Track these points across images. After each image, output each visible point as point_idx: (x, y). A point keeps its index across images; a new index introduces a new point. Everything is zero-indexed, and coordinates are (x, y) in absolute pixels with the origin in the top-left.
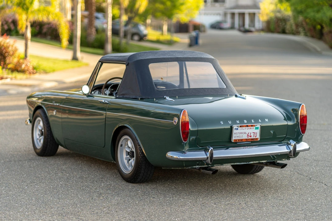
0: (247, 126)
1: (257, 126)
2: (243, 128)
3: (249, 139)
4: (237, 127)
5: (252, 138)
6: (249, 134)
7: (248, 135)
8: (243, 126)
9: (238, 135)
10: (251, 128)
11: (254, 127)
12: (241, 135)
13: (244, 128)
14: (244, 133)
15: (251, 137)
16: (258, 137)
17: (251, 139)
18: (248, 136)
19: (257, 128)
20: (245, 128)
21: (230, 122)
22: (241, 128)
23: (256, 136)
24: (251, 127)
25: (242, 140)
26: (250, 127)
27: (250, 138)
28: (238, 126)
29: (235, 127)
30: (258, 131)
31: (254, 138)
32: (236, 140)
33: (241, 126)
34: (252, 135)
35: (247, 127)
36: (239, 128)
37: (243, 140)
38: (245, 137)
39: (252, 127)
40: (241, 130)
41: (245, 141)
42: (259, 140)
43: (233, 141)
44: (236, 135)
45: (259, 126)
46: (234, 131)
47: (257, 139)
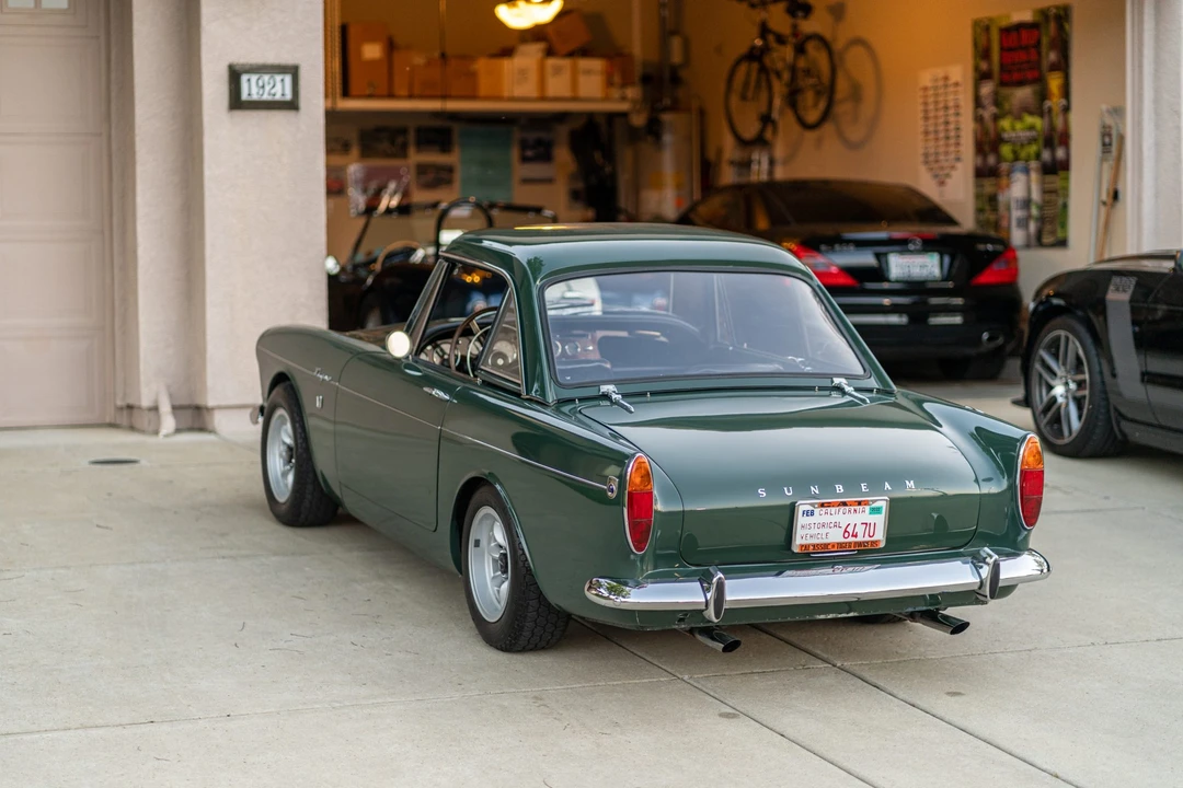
0: (844, 504)
1: (876, 505)
2: (829, 509)
3: (850, 543)
4: (811, 508)
5: (860, 539)
6: (850, 529)
7: (846, 531)
8: (829, 505)
9: (816, 531)
10: (855, 511)
11: (867, 508)
12: (823, 531)
13: (833, 509)
14: (832, 525)
15: (856, 536)
16: (880, 536)
17: (855, 543)
18: (846, 535)
19: (876, 511)
20: (837, 508)
21: (789, 491)
22: (824, 509)
23: (871, 534)
24: (857, 508)
25: (826, 545)
26: (852, 508)
27: (851, 539)
28: (812, 505)
29: (803, 506)
30: (880, 521)
31: (867, 538)
32: (807, 547)
33: (822, 505)
34: (860, 530)
35: (842, 508)
36: (817, 511)
37: (830, 547)
38: (836, 536)
39: (861, 507)
40: (821, 516)
41: (835, 549)
42: (882, 545)
43: (796, 550)
44: (807, 531)
45: (883, 504)
46: (801, 520)
47: (875, 542)
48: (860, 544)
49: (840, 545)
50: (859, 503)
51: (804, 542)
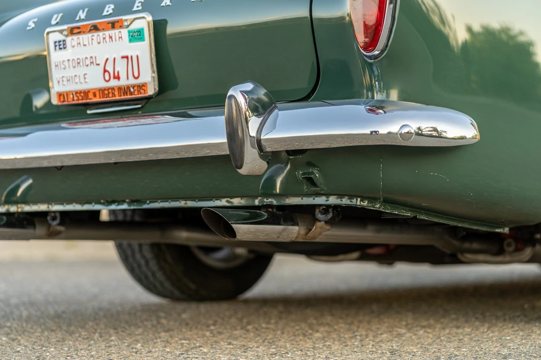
0: (96, 28)
1: (136, 25)
2: (81, 36)
3: (113, 89)
4: (62, 37)
5: (123, 82)
6: (109, 68)
7: (105, 71)
8: (79, 30)
9: (70, 72)
10: (111, 37)
11: (125, 32)
12: (80, 71)
13: (86, 37)
14: (88, 62)
15: (118, 78)
16: (148, 77)
17: (120, 88)
18: (107, 76)
19: (136, 36)
20: (90, 35)
22: (76, 37)
23: (136, 75)
24: (112, 32)
25: (86, 93)
26: (107, 33)
27: (114, 83)
29: (52, 38)
30: (144, 50)
31: (132, 81)
32: (65, 96)
33: (72, 31)
34: (121, 67)
35: (95, 34)
36: (69, 40)
37: (91, 95)
38: (95, 80)
39: (117, 31)
40: (74, 48)
41: (97, 99)
42: (151, 90)
43: (55, 101)
44: (63, 73)
45: (144, 24)
46: (56, 57)
47: (142, 87)
48: (125, 90)
49: (103, 93)
50: (113, 25)
51: (61, 89)
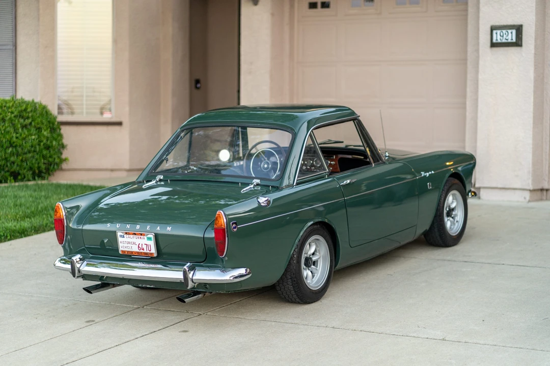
0: (135, 234)
1: (149, 236)
2: (130, 236)
3: (142, 253)
4: (123, 234)
5: (145, 251)
7: (139, 247)
8: (129, 234)
9: (126, 245)
10: (140, 238)
11: (145, 237)
12: (129, 245)
13: (132, 236)
14: (132, 243)
15: (144, 250)
16: (153, 250)
17: (144, 253)
19: (149, 239)
21: (118, 226)
23: (150, 250)
24: (141, 236)
25: (132, 252)
26: (139, 236)
27: (142, 251)
29: (119, 234)
30: (152, 243)
31: (148, 251)
32: (124, 252)
33: (126, 233)
34: (144, 247)
35: (135, 236)
36: (125, 236)
38: (135, 249)
39: (143, 236)
40: (127, 239)
42: (155, 255)
43: (120, 253)
44: (123, 245)
45: (151, 236)
46: (120, 239)
47: (152, 254)
48: (146, 254)
49: (138, 253)
50: (141, 235)
51: (123, 249)
